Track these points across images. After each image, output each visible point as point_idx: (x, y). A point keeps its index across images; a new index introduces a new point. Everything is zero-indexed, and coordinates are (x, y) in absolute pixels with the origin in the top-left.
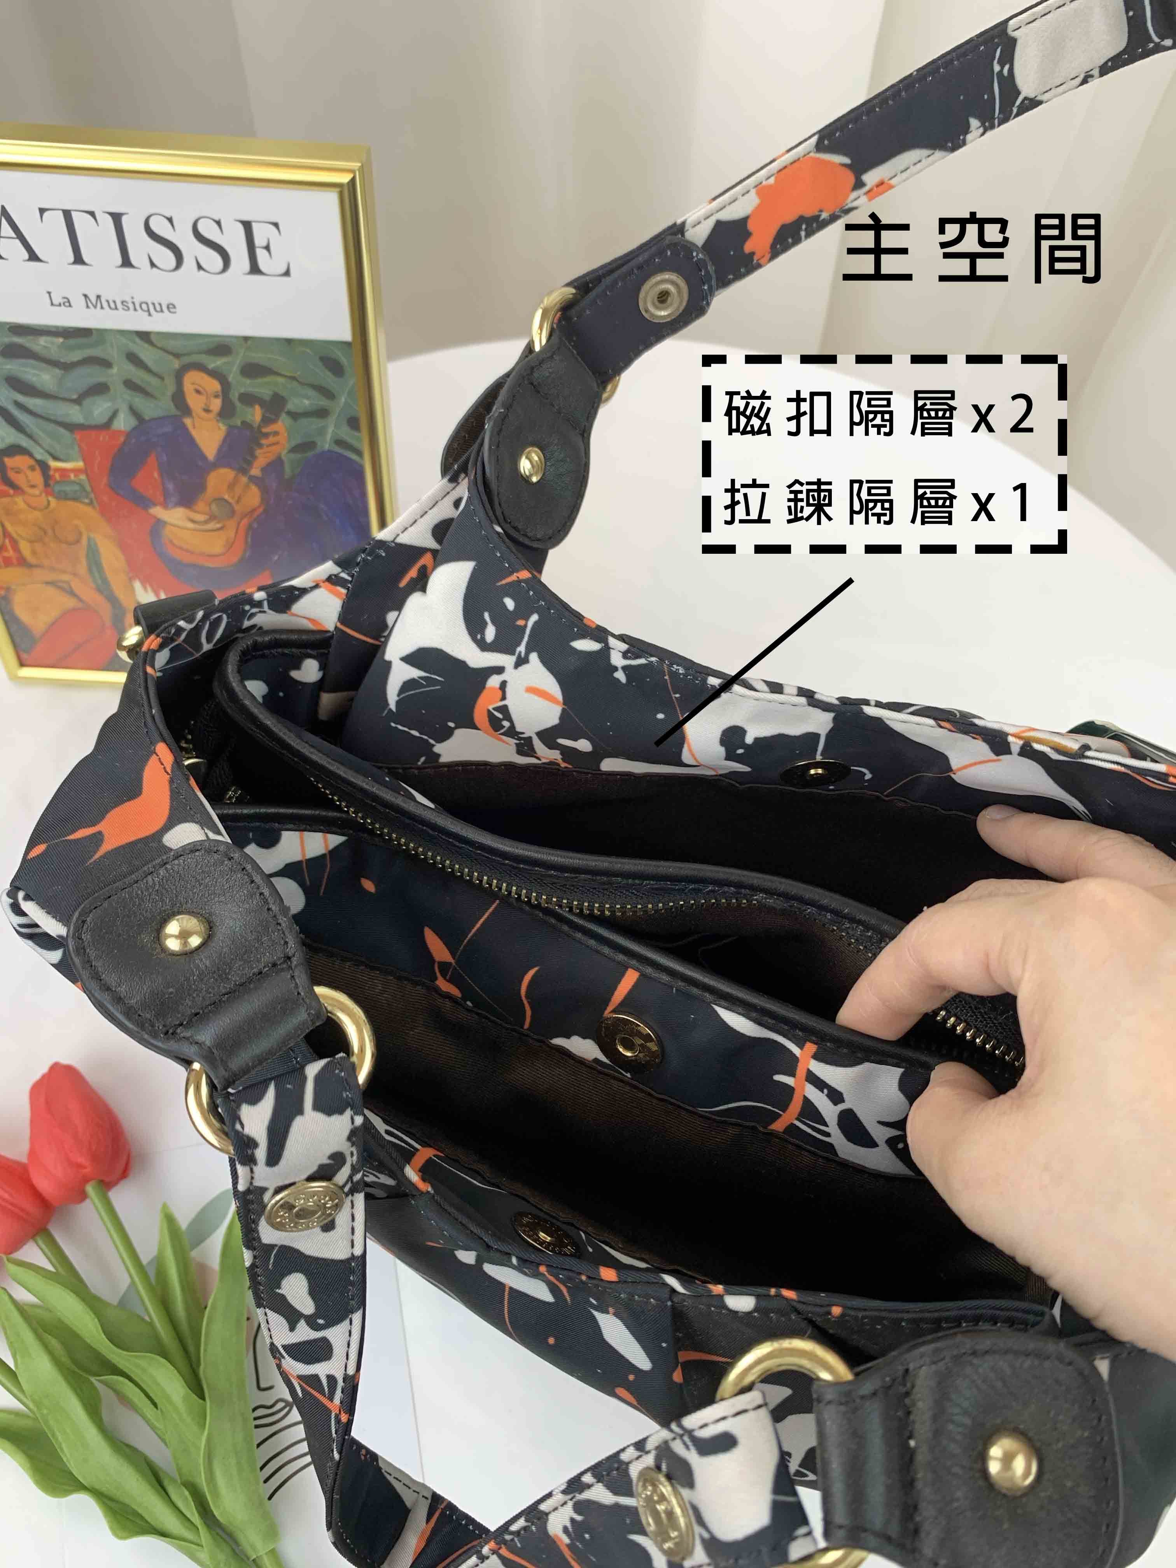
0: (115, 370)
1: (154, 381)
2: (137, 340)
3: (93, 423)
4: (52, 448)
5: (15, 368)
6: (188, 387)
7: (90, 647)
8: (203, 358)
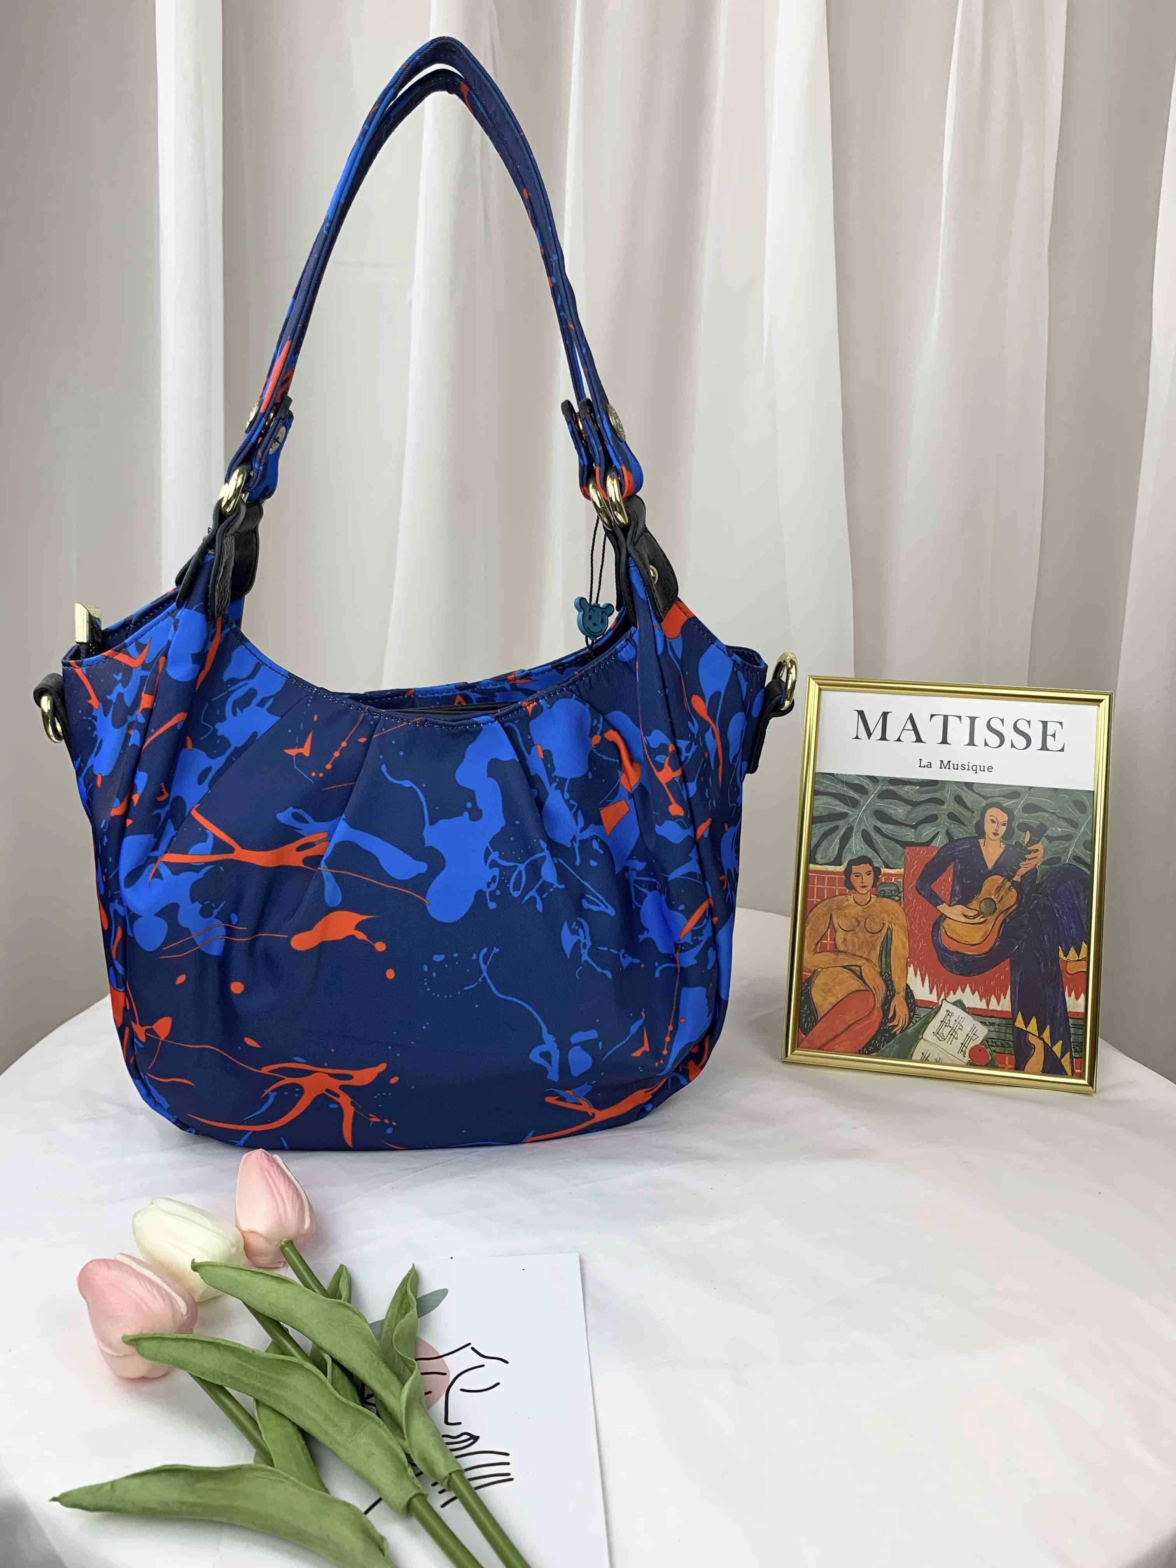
0: (944, 807)
1: (968, 814)
2: (965, 788)
3: (920, 841)
4: (887, 857)
5: (882, 804)
6: (988, 818)
7: (857, 1028)
8: (1001, 800)
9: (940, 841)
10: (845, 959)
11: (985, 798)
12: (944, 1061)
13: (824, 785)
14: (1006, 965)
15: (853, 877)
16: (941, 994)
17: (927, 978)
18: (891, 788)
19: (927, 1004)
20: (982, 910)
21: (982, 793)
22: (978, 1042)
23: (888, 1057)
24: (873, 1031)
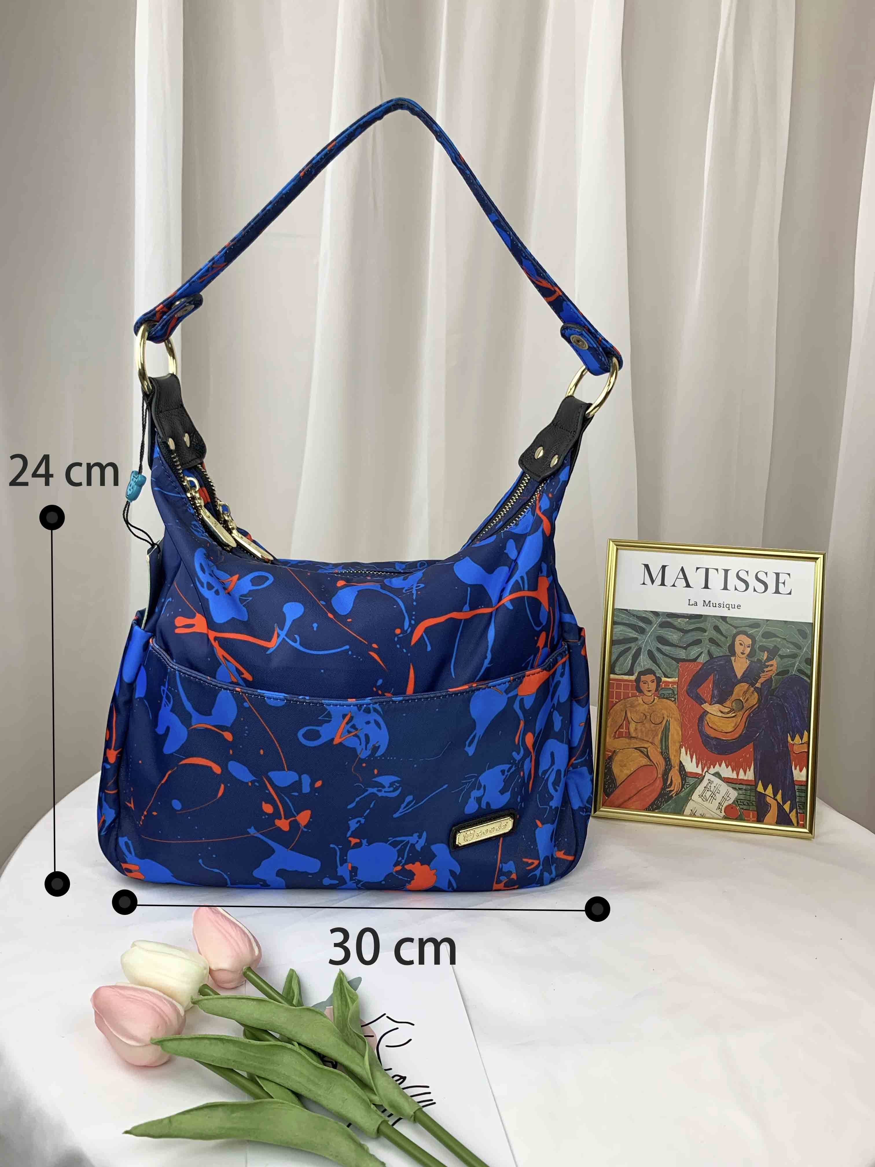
0: (706, 634)
1: (723, 639)
2: (721, 620)
3: (689, 658)
4: (666, 671)
5: (663, 632)
6: (737, 643)
7: (645, 792)
8: (747, 629)
9: (703, 659)
10: (636, 743)
11: (736, 627)
12: (707, 815)
13: (621, 617)
14: (750, 748)
15: (641, 684)
16: (705, 767)
17: (694, 756)
18: (669, 620)
19: (695, 775)
20: (734, 708)
21: (733, 624)
22: (730, 802)
23: (667, 813)
24: (655, 795)
